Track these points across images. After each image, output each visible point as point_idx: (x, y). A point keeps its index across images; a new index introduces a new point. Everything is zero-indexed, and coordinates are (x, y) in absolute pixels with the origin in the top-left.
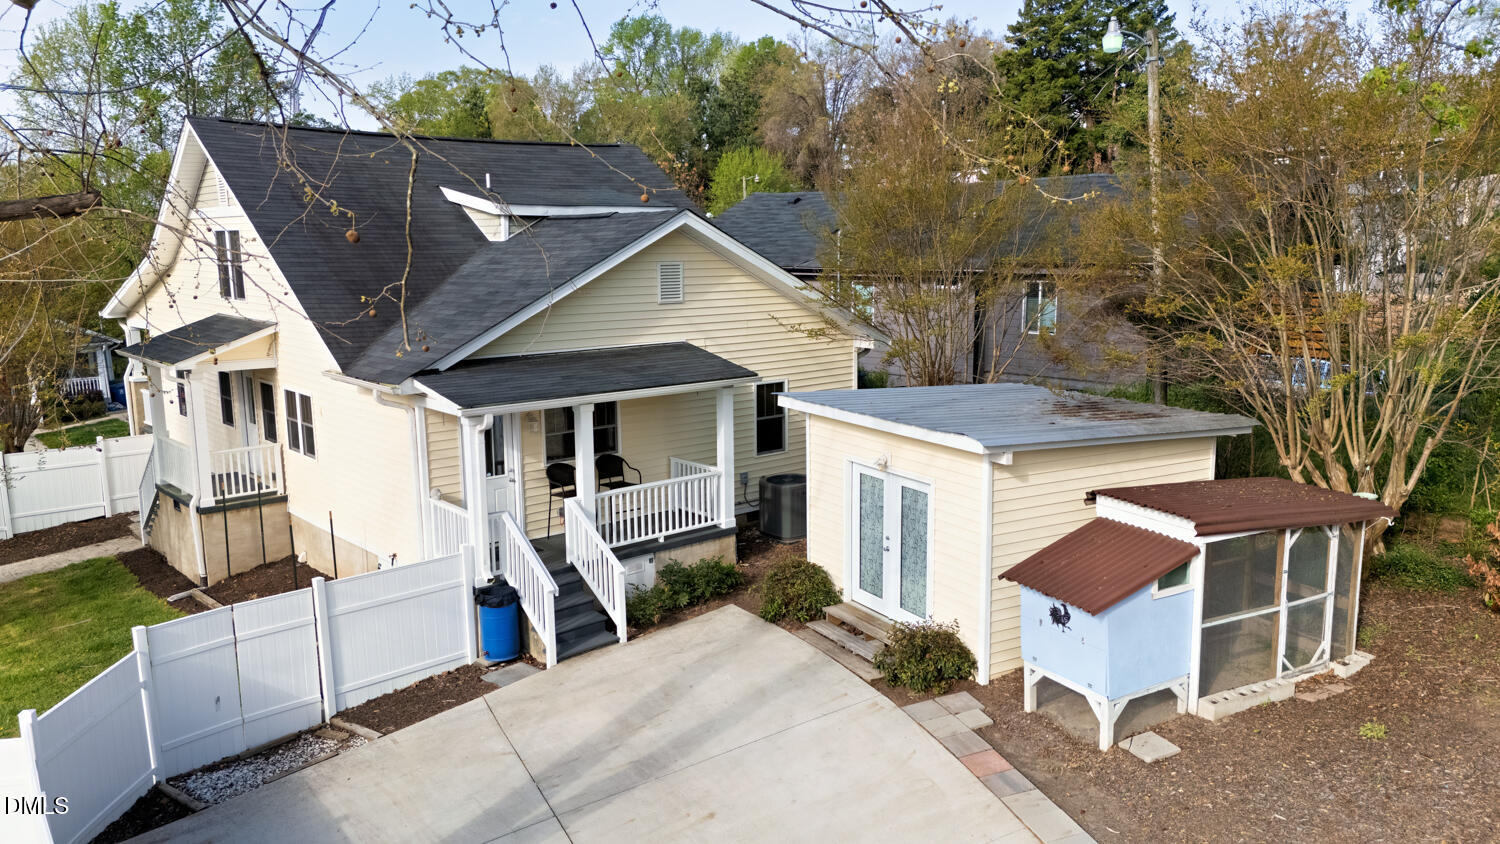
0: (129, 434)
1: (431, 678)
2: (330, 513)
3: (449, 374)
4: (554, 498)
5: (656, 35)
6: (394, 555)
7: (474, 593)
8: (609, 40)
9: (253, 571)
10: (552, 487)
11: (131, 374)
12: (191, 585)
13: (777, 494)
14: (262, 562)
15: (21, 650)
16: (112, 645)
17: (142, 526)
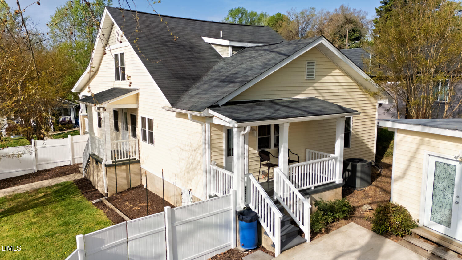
0: (80, 134)
1: (216, 256)
2: (163, 169)
3: (223, 107)
4: (261, 166)
5: (242, 14)
6: (191, 190)
7: (236, 214)
8: (228, 16)
9: (125, 191)
10: (261, 161)
11: (81, 113)
12: (102, 196)
13: (354, 167)
14: (130, 187)
15: (32, 224)
16: (69, 224)
17: (83, 170)
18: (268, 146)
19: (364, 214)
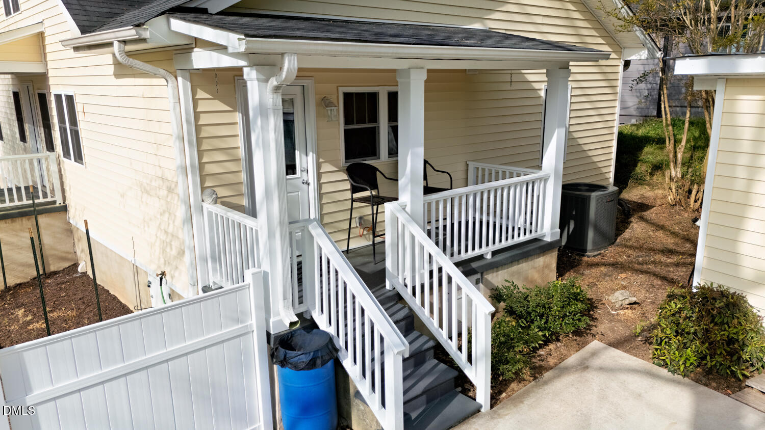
2: (86, 222)
4: (356, 205)
6: (163, 274)
7: (269, 342)
9: (30, 282)
10: (354, 190)
18: (373, 152)
19: (618, 314)
